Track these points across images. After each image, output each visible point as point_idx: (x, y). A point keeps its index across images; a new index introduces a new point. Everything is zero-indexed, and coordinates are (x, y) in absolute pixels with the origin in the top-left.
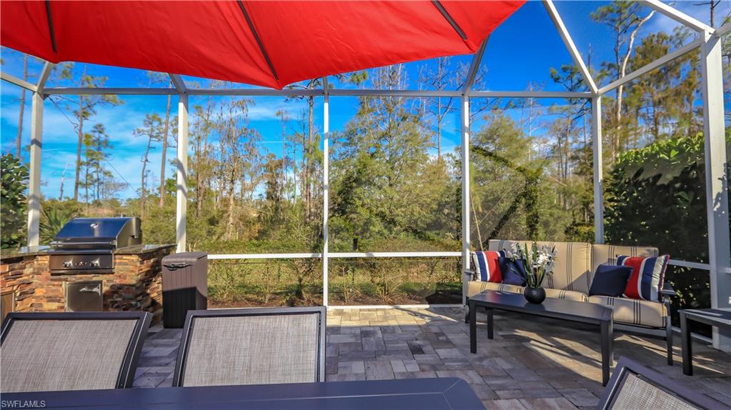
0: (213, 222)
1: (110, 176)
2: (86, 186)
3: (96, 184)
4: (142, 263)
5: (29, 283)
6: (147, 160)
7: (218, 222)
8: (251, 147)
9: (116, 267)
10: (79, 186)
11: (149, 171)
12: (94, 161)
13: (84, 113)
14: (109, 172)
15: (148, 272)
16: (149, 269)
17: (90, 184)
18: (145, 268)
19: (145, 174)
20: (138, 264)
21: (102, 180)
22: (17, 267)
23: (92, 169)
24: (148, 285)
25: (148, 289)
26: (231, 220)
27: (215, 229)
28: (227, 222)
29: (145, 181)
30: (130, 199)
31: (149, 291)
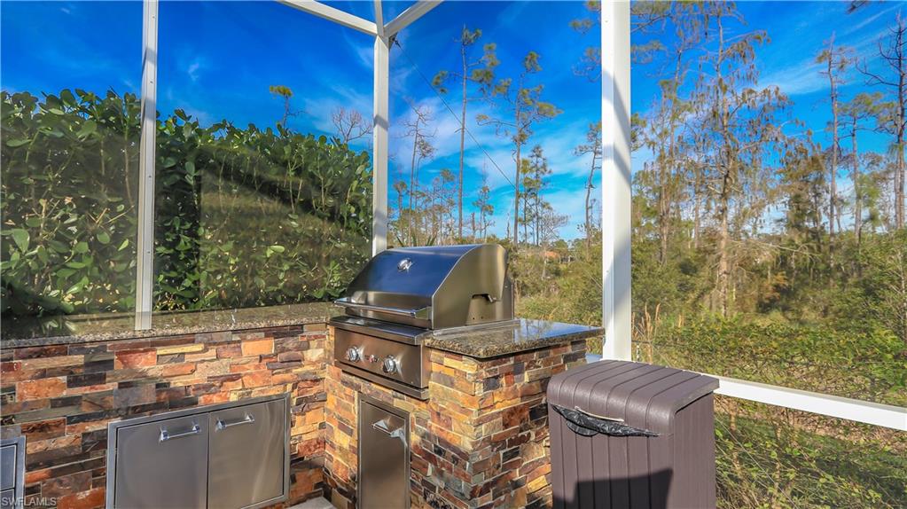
0: (686, 268)
1: (549, 208)
2: (525, 222)
3: (535, 219)
4: (491, 383)
5: (316, 381)
6: (591, 186)
7: (695, 270)
8: (762, 126)
9: (431, 383)
10: (519, 223)
11: (595, 200)
12: (532, 191)
13: (522, 136)
14: (547, 204)
15: (513, 412)
16: (518, 402)
17: (529, 220)
18: (503, 401)
19: (589, 205)
20: (479, 390)
21: (540, 215)
22: (290, 346)
23: (531, 201)
24: (515, 453)
25: (513, 466)
26: (724, 266)
27: (692, 281)
28: (714, 269)
29: (589, 214)
30: (578, 239)
31: (517, 475)
